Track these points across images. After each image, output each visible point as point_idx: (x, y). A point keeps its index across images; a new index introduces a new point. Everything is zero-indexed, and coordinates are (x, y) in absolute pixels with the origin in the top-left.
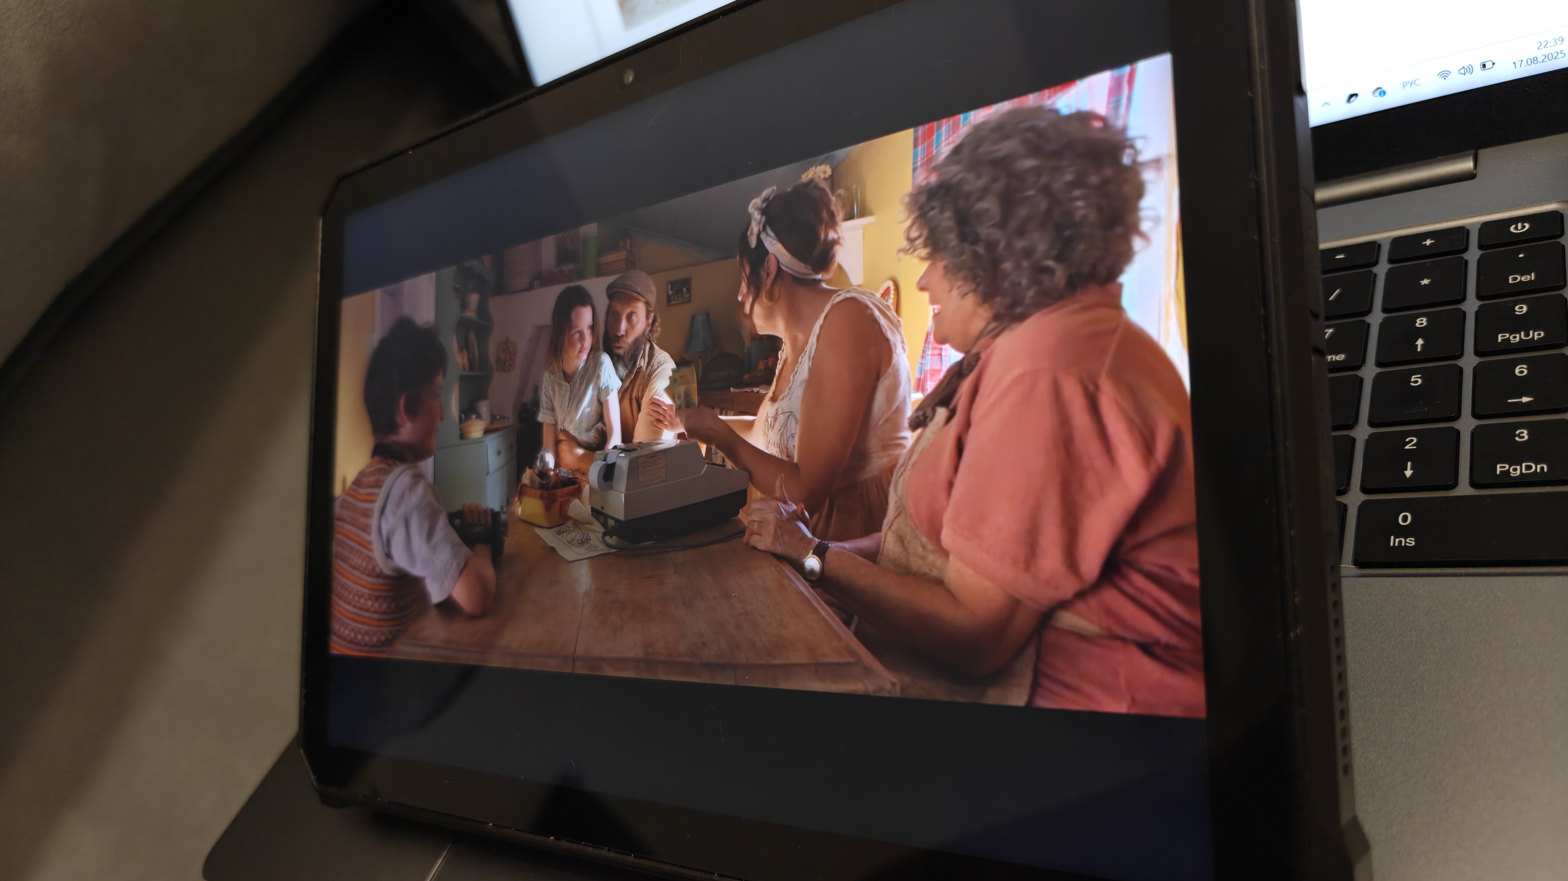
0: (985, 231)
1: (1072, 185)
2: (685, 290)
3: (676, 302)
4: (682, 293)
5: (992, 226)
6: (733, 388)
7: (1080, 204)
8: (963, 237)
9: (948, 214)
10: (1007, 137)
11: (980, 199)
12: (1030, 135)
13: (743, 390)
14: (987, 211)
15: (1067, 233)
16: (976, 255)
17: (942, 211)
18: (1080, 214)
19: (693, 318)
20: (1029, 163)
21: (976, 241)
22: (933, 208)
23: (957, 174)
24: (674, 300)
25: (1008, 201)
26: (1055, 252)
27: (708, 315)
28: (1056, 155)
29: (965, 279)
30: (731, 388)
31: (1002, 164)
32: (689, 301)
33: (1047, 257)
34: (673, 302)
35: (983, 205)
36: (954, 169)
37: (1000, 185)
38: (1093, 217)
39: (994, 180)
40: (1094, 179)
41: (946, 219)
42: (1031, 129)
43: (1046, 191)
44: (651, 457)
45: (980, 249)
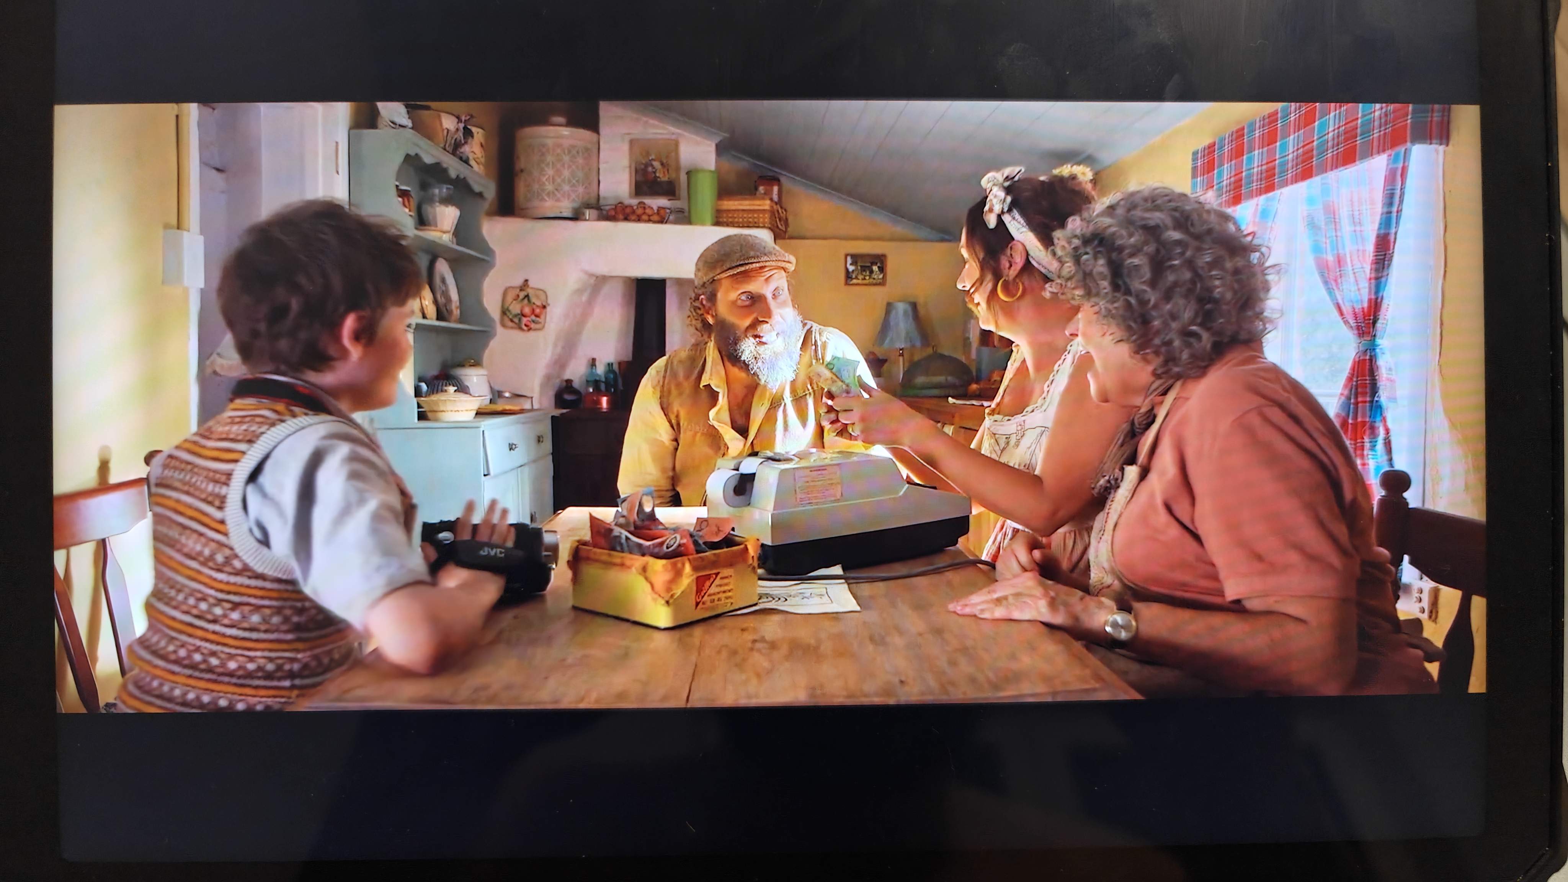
0: (1137, 285)
1: (1213, 265)
2: (875, 268)
3: (860, 281)
4: (872, 272)
5: (1144, 282)
6: (953, 397)
7: (1217, 283)
8: (1116, 287)
9: (1101, 262)
10: (1157, 208)
11: (1132, 255)
12: (1177, 214)
13: (968, 403)
14: (1137, 267)
15: (1208, 306)
16: (1128, 305)
17: (1096, 258)
18: (1217, 293)
19: (889, 307)
20: (1176, 235)
21: (1128, 292)
22: (1087, 253)
23: (1110, 226)
24: (856, 278)
25: (1158, 266)
26: (1199, 320)
27: (914, 306)
28: (1198, 237)
29: (1118, 325)
30: (950, 399)
31: (1152, 231)
32: (882, 283)
33: (1192, 323)
34: (855, 281)
35: (1136, 261)
36: (1107, 221)
37: (1150, 249)
38: (1229, 296)
39: (1146, 243)
40: (1229, 265)
41: (1101, 266)
42: (1175, 209)
43: (1190, 264)
44: (816, 470)
45: (1133, 301)
